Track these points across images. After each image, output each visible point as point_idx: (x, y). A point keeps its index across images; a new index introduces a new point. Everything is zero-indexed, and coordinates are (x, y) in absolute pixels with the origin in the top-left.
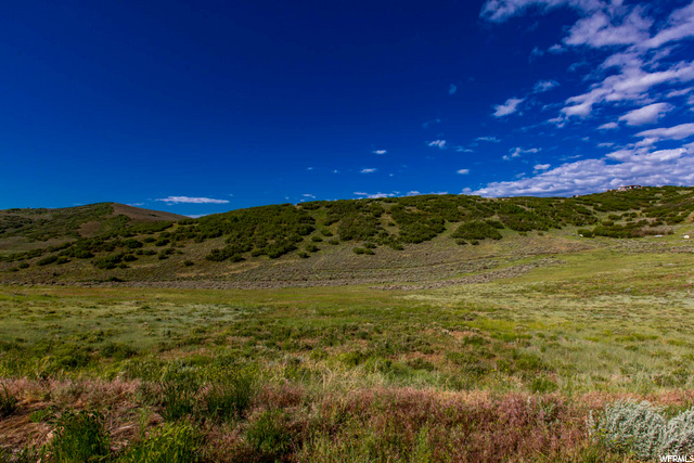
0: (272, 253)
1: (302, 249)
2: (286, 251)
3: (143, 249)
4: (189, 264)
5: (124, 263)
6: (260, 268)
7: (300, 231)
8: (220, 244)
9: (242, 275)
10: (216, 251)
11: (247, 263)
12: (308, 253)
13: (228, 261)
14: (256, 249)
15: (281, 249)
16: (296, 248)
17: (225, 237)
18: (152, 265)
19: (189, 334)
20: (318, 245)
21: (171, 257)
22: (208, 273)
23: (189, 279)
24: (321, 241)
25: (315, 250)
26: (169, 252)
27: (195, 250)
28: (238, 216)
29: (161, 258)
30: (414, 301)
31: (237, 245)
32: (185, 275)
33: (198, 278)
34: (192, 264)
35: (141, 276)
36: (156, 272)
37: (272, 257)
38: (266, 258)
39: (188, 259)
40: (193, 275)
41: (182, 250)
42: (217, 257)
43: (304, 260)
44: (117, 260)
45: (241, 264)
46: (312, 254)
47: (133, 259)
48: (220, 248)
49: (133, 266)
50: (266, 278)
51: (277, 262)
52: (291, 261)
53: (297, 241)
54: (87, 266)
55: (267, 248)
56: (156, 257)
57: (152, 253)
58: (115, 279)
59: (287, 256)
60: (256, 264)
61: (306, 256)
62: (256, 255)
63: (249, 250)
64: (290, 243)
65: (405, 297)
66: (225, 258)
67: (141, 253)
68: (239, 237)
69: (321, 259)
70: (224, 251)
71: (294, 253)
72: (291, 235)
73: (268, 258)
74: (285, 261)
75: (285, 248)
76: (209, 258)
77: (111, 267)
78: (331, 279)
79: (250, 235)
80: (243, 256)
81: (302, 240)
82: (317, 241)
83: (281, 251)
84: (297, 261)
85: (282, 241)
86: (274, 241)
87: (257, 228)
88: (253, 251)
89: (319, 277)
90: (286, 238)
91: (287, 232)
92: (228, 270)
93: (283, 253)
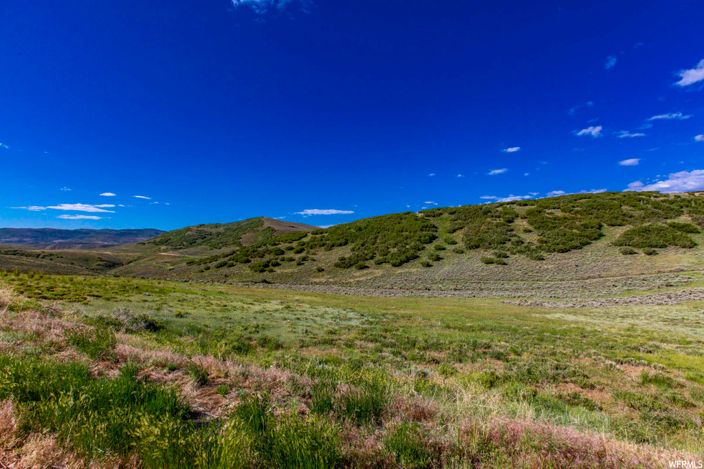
0: (394, 261)
1: (424, 258)
2: (408, 260)
3: (285, 256)
4: (320, 270)
5: (271, 267)
6: (383, 276)
7: (423, 239)
8: (346, 252)
9: (366, 282)
10: (343, 259)
11: (370, 270)
12: (431, 262)
13: (353, 268)
14: (378, 257)
15: (403, 257)
16: (418, 257)
17: (350, 246)
18: (291, 270)
19: (322, 334)
20: (442, 254)
21: (306, 263)
22: (336, 279)
23: (320, 283)
24: (444, 249)
25: (438, 259)
26: (304, 259)
27: (327, 257)
28: (363, 225)
29: (299, 264)
30: (561, 322)
31: (361, 254)
32: (317, 280)
33: (327, 283)
34: (323, 270)
35: (284, 279)
36: (295, 276)
37: (394, 265)
38: (388, 266)
39: (320, 265)
40: (323, 280)
41: (314, 257)
42: (344, 264)
43: (424, 269)
44: (266, 266)
45: (365, 271)
46: (435, 263)
47: (277, 265)
48: (346, 256)
49: (278, 270)
50: (388, 286)
51: (399, 271)
52: (414, 269)
53: (419, 250)
54: (246, 269)
55: (389, 256)
56: (294, 263)
57: (292, 260)
58: (265, 281)
59: (409, 265)
60: (379, 272)
61: (428, 265)
62: (379, 263)
63: (372, 258)
64: (412, 252)
65: (549, 316)
66: (351, 265)
67: (283, 260)
68: (362, 245)
69: (444, 269)
70: (350, 259)
71: (416, 262)
72: (413, 244)
73: (390, 266)
74: (407, 270)
75: (407, 257)
76: (337, 266)
77: (262, 271)
78: (455, 290)
79: (374, 244)
80: (367, 263)
81: (424, 248)
82: (440, 249)
83: (403, 260)
84: (419, 270)
85: (404, 249)
86: (396, 249)
87: (380, 237)
88: (376, 259)
89: (443, 288)
90: (407, 247)
91: (409, 241)
92: (354, 277)
93: (405, 262)
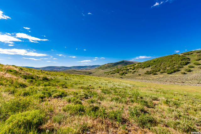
0: (168, 72)
1: (183, 70)
2: (175, 72)
3: (129, 71)
4: (140, 75)
5: (125, 74)
6: (163, 77)
7: (182, 64)
8: (149, 69)
9: (156, 79)
10: (148, 71)
11: (158, 75)
12: (186, 72)
13: (152, 74)
14: (162, 71)
15: (172, 71)
16: (180, 70)
17: (151, 67)
18: (130, 75)
20: (192, 69)
21: (135, 73)
22: (145, 78)
23: (139, 79)
24: (193, 67)
25: (190, 71)
26: (135, 72)
27: (142, 71)
28: (155, 60)
29: (133, 73)
31: (155, 70)
32: (138, 78)
33: (142, 79)
34: (141, 75)
35: (128, 77)
36: (131, 77)
37: (168, 74)
39: (140, 73)
40: (141, 78)
41: (138, 71)
42: (148, 73)
43: (183, 75)
44: (124, 74)
45: (156, 75)
47: (127, 73)
48: (149, 71)
49: (127, 75)
50: (165, 81)
51: (170, 75)
52: (177, 75)
53: (180, 68)
54: (118, 75)
55: (166, 70)
56: (132, 73)
57: (131, 72)
58: (121, 78)
59: (175, 73)
60: (162, 76)
61: (185, 73)
62: (162, 73)
63: (159, 71)
64: (176, 69)
66: (151, 74)
67: (128, 72)
68: (155, 67)
70: (150, 71)
71: (179, 72)
72: (177, 66)
73: (167, 74)
74: (174, 75)
75: (174, 70)
76: (146, 73)
77: (122, 75)
78: (198, 83)
79: (160, 66)
80: (157, 73)
81: (183, 67)
82: (191, 67)
83: (172, 72)
84: (180, 75)
85: (173, 68)
86: (169, 68)
87: (163, 64)
88: (161, 71)
89: (191, 82)
90: (175, 67)
91: (175, 65)
92: (151, 77)
93: (173, 72)
